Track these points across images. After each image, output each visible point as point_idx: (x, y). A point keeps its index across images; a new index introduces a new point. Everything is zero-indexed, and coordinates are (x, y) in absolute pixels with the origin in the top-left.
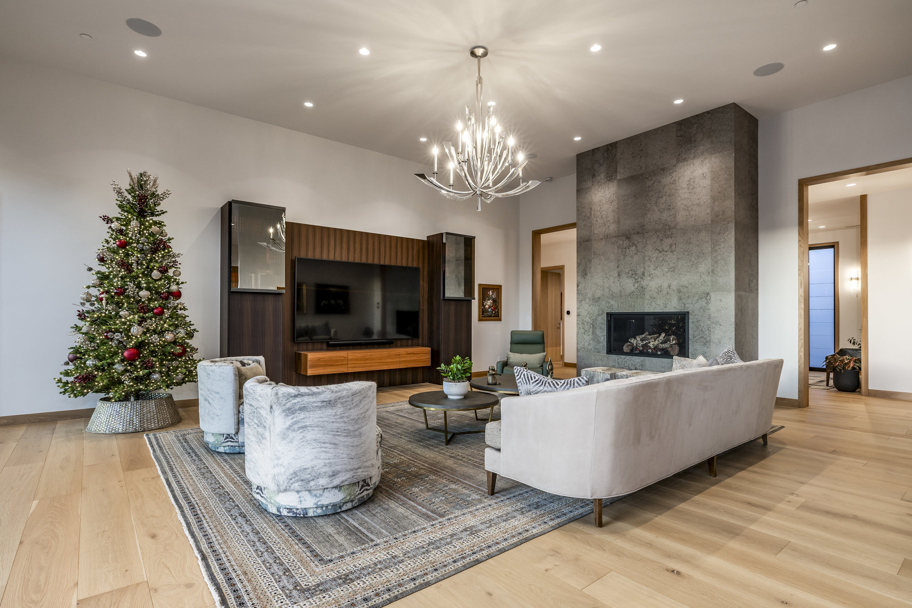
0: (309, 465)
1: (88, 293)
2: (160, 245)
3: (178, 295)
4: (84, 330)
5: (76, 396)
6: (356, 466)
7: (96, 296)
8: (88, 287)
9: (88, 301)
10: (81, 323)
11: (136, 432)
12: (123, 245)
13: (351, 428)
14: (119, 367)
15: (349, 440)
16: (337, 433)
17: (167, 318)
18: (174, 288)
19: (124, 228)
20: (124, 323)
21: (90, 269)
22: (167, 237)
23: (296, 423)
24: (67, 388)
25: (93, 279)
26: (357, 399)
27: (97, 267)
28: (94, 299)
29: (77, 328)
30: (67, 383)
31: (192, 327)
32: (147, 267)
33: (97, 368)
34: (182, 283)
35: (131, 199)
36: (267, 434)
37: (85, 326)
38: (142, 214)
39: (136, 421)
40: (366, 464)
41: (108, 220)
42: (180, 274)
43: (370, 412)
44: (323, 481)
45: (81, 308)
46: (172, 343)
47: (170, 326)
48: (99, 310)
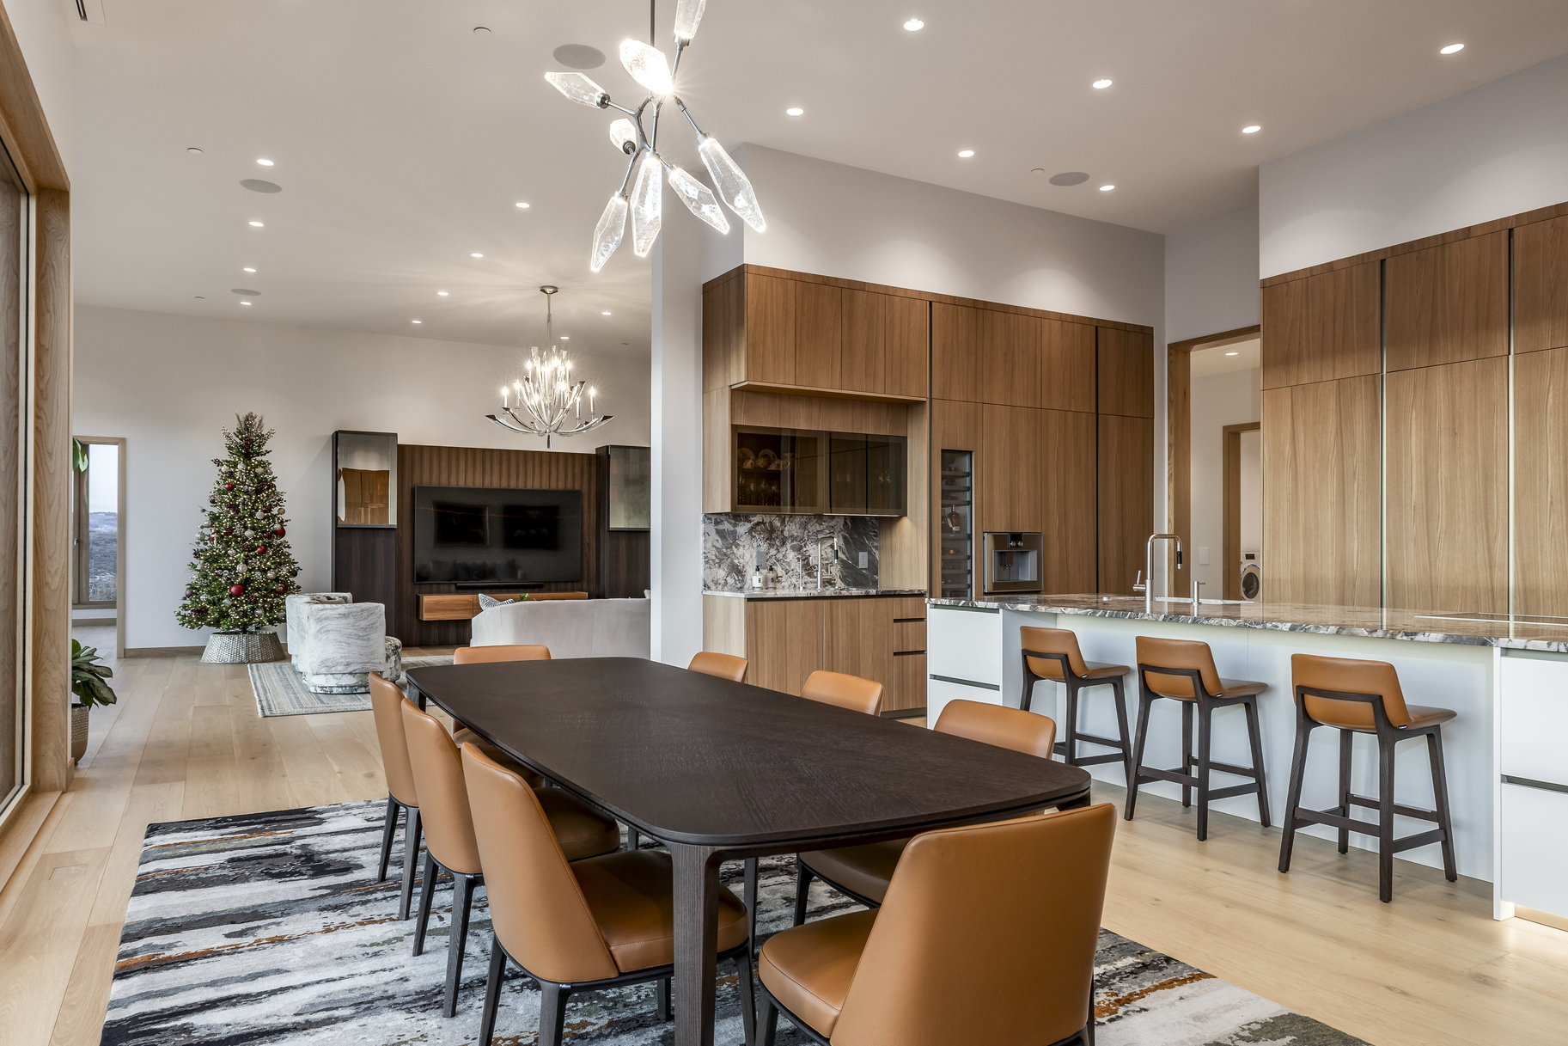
0: (331, 656)
1: (202, 534)
2: (264, 485)
3: (282, 533)
4: (199, 567)
5: (193, 628)
6: (366, 661)
7: (209, 536)
8: (202, 527)
9: (202, 540)
10: (196, 561)
11: (242, 663)
12: (231, 488)
13: (361, 634)
14: (227, 601)
15: (359, 642)
16: (350, 636)
17: (270, 556)
18: (277, 527)
19: (232, 470)
20: (232, 562)
21: (204, 511)
22: (271, 476)
23: (322, 628)
24: (184, 621)
25: (206, 521)
26: (365, 614)
27: (210, 508)
28: (207, 538)
29: (194, 566)
30: (185, 616)
31: (296, 565)
32: (253, 508)
33: (209, 602)
34: (286, 521)
35: (239, 441)
36: (306, 636)
37: (199, 563)
38: (247, 456)
39: (243, 653)
40: (375, 661)
41: (218, 463)
42: (284, 512)
43: (377, 624)
44: (340, 668)
45: (196, 547)
46: (274, 580)
47: (272, 564)
48: (212, 548)
